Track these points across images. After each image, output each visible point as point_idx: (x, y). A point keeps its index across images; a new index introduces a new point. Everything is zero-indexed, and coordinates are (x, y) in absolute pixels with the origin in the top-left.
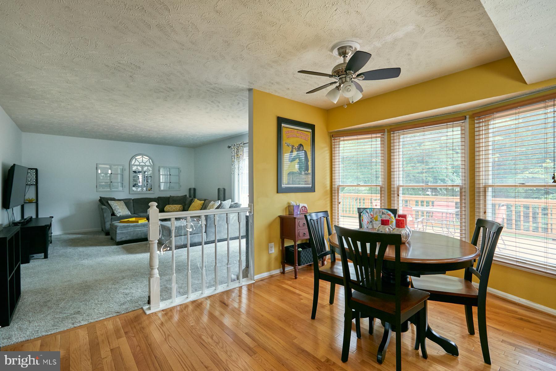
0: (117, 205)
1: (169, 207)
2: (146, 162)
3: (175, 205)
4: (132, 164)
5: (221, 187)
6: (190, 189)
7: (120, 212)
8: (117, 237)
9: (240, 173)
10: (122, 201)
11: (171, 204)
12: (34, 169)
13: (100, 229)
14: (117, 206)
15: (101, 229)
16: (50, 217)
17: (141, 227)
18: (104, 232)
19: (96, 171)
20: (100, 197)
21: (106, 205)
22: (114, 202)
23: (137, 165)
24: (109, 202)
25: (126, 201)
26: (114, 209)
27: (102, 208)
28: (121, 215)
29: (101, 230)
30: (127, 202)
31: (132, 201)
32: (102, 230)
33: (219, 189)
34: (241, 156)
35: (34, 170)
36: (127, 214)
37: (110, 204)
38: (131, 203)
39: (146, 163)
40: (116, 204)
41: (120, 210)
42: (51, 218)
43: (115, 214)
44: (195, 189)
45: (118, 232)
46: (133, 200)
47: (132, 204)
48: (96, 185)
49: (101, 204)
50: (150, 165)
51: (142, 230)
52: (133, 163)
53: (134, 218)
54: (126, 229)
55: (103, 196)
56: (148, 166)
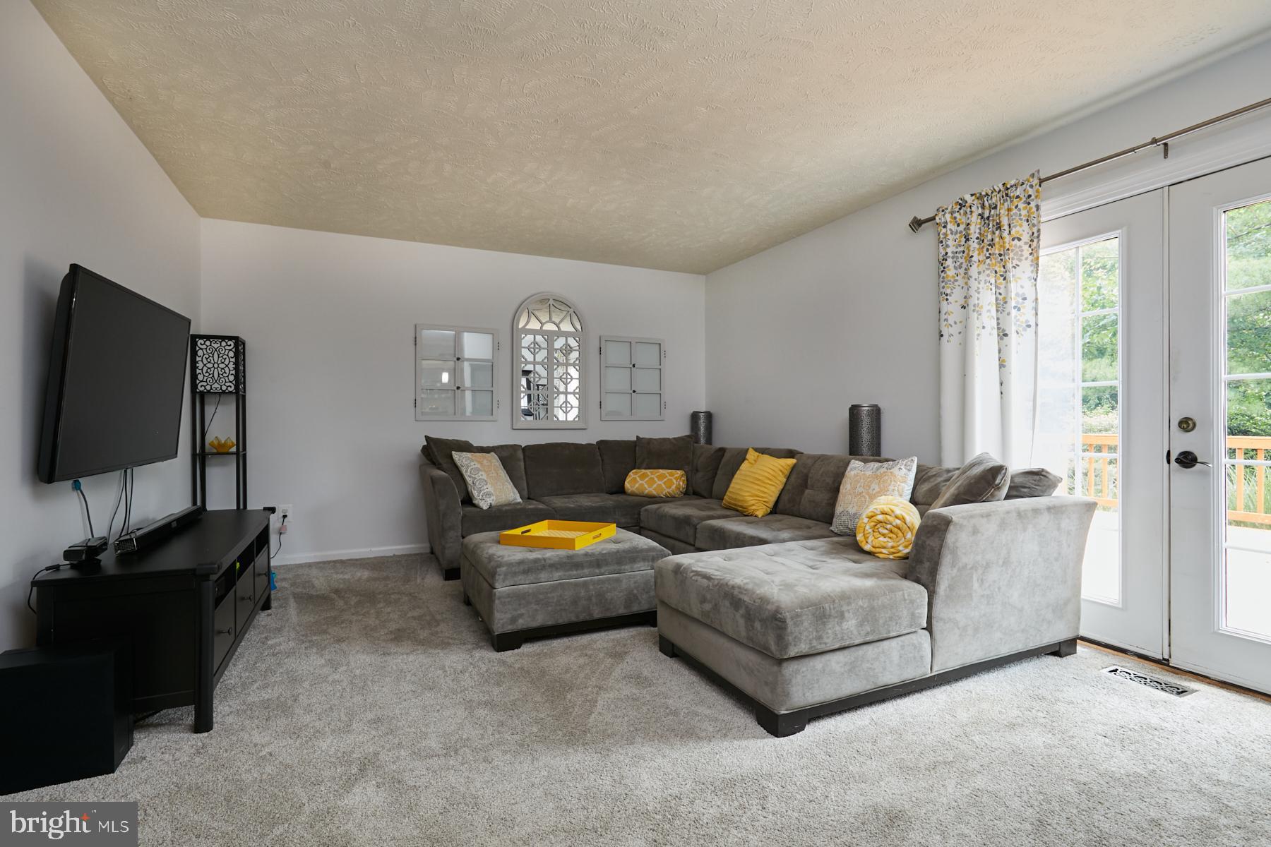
0: (478, 466)
1: (643, 477)
2: (560, 322)
3: (661, 471)
4: (520, 327)
5: (865, 403)
6: (695, 416)
7: (489, 495)
8: (497, 615)
9: (1014, 328)
10: (493, 453)
11: (644, 465)
12: (230, 338)
13: (423, 547)
14: (479, 470)
15: (427, 545)
16: (265, 509)
17: (586, 571)
18: (440, 564)
19: (414, 346)
20: (427, 438)
21: (445, 466)
22: (469, 455)
23: (534, 332)
24: (455, 455)
25: (505, 454)
26: (469, 480)
27: (432, 478)
28: (493, 503)
29: (428, 551)
30: (508, 456)
31: (520, 455)
32: (432, 552)
33: (854, 411)
34: (1021, 243)
35: (229, 343)
36: (511, 499)
37: (459, 463)
38: (519, 460)
39: (561, 326)
40: (479, 462)
41: (489, 486)
42: (267, 512)
43: (475, 502)
44: (709, 416)
45: (501, 589)
46: (526, 449)
47: (522, 464)
48: (413, 398)
49: (429, 462)
50: (573, 330)
51: (594, 583)
52: (523, 325)
53: (547, 521)
54: (531, 577)
55: (433, 435)
56: (567, 335)
